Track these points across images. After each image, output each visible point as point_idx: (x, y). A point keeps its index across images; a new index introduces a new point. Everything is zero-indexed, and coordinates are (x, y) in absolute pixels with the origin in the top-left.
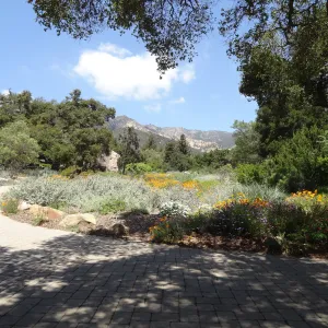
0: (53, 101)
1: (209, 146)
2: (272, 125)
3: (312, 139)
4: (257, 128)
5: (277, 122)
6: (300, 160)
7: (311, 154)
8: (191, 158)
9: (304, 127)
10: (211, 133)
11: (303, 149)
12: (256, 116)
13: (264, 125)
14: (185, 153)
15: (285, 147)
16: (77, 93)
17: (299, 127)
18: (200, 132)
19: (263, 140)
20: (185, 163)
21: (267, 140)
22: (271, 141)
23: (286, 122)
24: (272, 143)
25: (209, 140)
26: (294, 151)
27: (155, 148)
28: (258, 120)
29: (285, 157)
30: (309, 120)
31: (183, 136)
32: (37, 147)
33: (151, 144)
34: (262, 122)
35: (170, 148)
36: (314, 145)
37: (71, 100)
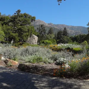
0: (9, 15)
16: (19, 11)
31: (65, 28)
32: (4, 34)
37: (16, 14)
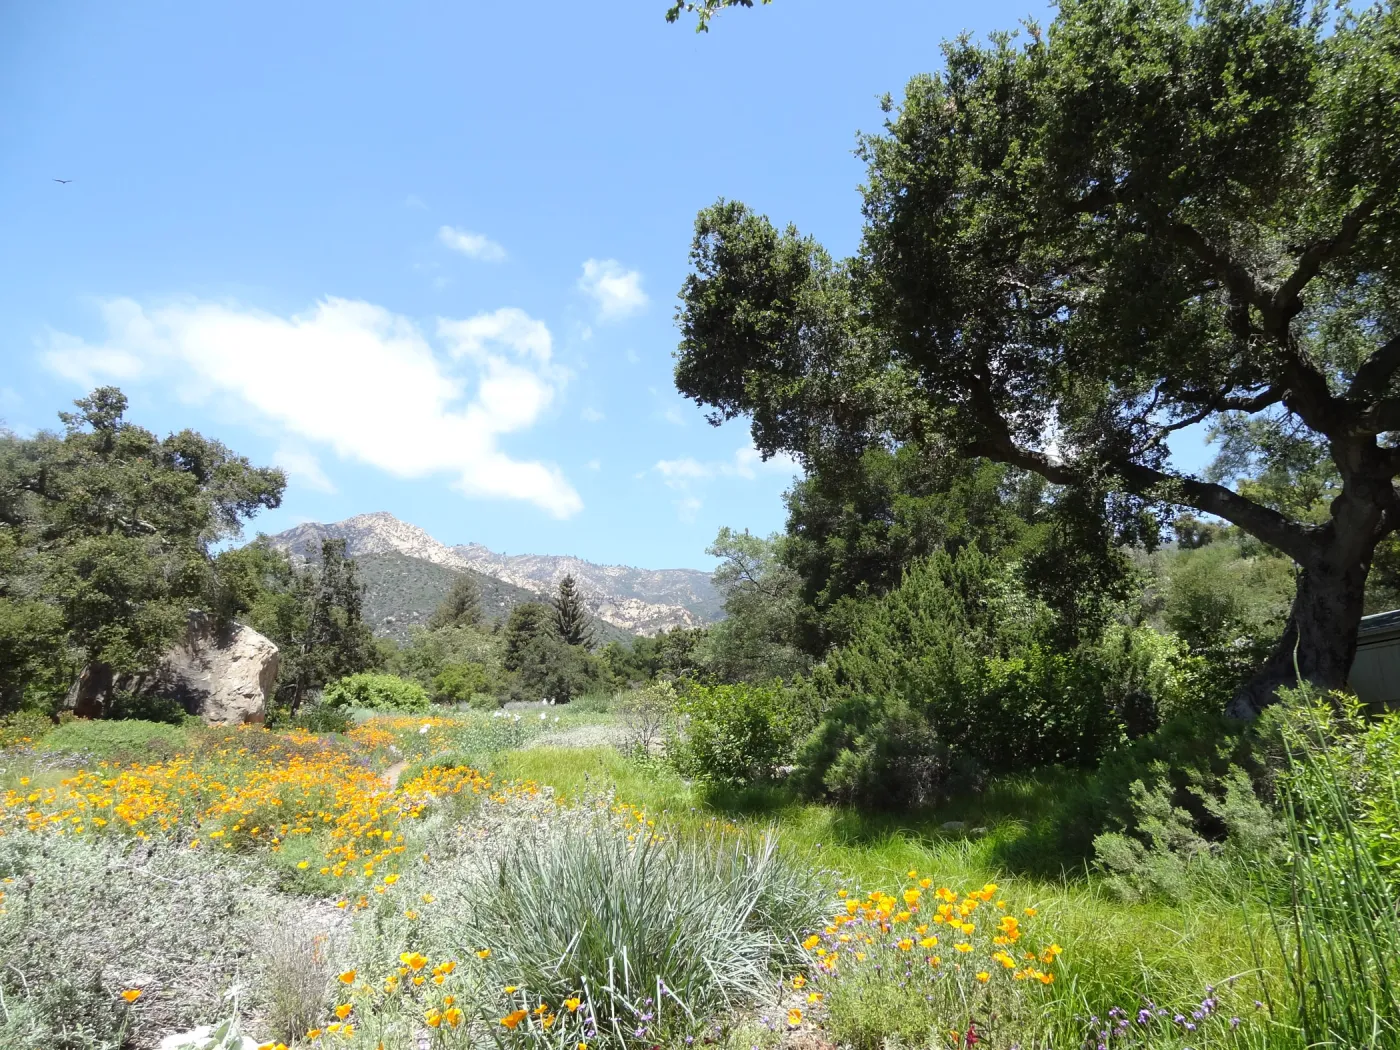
1: (661, 619)
2: (837, 543)
3: (964, 591)
4: (789, 555)
5: (854, 535)
6: (924, 666)
7: (965, 643)
8: (596, 655)
9: (938, 549)
10: (670, 577)
11: (938, 628)
12: (787, 515)
13: (812, 545)
14: (574, 640)
15: (873, 617)
17: (922, 549)
18: (634, 573)
19: (808, 596)
20: (572, 672)
21: (823, 595)
22: (833, 599)
23: (881, 536)
24: (836, 608)
25: (659, 600)
26: (904, 631)
27: (474, 621)
28: (791, 527)
29: (873, 654)
30: (954, 529)
31: (568, 583)
33: (461, 607)
34: (805, 535)
35: (525, 623)
36: (973, 613)
